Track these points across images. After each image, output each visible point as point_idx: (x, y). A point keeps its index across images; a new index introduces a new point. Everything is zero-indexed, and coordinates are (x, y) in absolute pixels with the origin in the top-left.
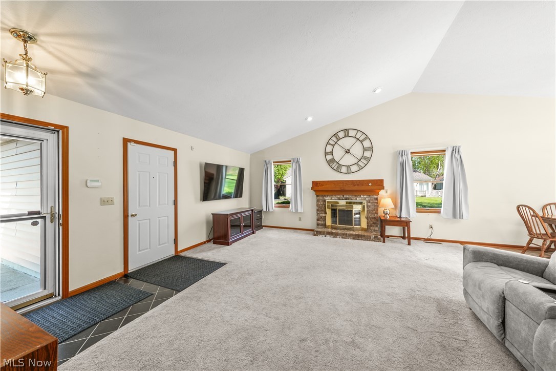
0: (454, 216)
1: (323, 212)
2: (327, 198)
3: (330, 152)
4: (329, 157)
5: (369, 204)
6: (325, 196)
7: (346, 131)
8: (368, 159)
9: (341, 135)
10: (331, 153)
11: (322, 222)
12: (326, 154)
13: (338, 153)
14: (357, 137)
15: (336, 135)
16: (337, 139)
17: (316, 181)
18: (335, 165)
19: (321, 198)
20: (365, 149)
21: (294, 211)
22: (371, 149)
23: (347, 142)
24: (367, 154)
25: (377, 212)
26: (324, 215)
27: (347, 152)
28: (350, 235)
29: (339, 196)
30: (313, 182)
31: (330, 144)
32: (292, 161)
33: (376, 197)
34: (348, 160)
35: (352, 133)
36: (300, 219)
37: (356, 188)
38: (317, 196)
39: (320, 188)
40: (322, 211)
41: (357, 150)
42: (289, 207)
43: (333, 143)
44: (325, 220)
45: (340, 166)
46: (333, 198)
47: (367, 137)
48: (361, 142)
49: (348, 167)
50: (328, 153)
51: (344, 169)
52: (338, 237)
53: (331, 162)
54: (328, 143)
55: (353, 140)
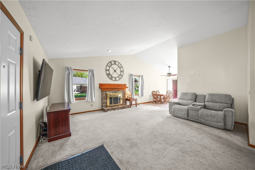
1: (105, 100)
2: (107, 92)
3: (108, 70)
4: (108, 72)
5: (123, 94)
6: (106, 91)
7: (115, 61)
8: (122, 76)
9: (113, 63)
10: (109, 70)
11: (105, 105)
12: (106, 70)
13: (111, 71)
14: (119, 65)
15: (110, 62)
16: (111, 64)
17: (101, 84)
18: (110, 76)
19: (105, 92)
20: (121, 71)
21: (90, 101)
22: (123, 71)
23: (115, 67)
24: (122, 73)
25: (125, 97)
26: (106, 101)
27: (115, 71)
29: (112, 91)
31: (108, 66)
32: (89, 71)
33: (125, 91)
34: (115, 75)
35: (117, 63)
36: (92, 105)
37: (118, 87)
38: (102, 91)
39: (103, 87)
40: (105, 99)
41: (118, 71)
42: (85, 99)
43: (109, 66)
44: (106, 103)
45: (112, 77)
46: (110, 92)
47: (122, 67)
48: (120, 68)
49: (115, 78)
50: (107, 70)
51: (114, 79)
53: (108, 75)
54: (107, 65)
55: (117, 67)
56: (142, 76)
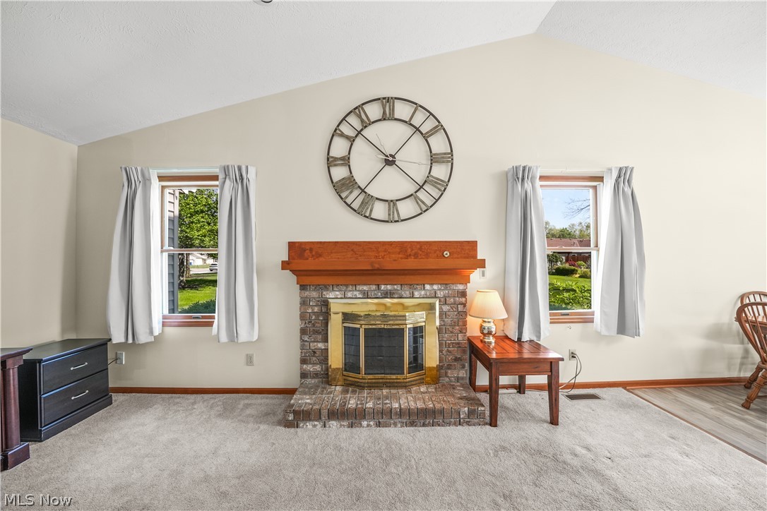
0: (622, 329)
1: (320, 337)
2: (331, 295)
3: (342, 159)
4: (339, 173)
5: (446, 308)
6: (326, 287)
7: (387, 102)
8: (442, 186)
9: (374, 111)
10: (346, 161)
11: (318, 368)
12: (331, 162)
13: (364, 164)
14: (416, 122)
15: (358, 110)
16: (362, 121)
17: (301, 243)
18: (354, 198)
19: (314, 294)
20: (434, 159)
21: (224, 338)
22: (447, 158)
23: (388, 135)
24: (440, 171)
25: (463, 329)
26: (321, 345)
27: (390, 161)
28: (401, 413)
29: (365, 288)
30: (292, 245)
31: (342, 135)
32: (221, 176)
33: (461, 287)
34: (389, 185)
35: (402, 111)
36: (250, 360)
37: (411, 264)
38: (303, 287)
39: (311, 264)
40: (317, 332)
41: (414, 156)
42: (210, 324)
43: (351, 133)
44: (325, 360)
45: (369, 200)
46: (349, 295)
47: (439, 127)
48: (426, 137)
49: (392, 204)
50: (336, 159)
51: (379, 211)
52: (365, 423)
53: (343, 187)
54: (336, 133)
55: (403, 131)
56: (624, 176)
